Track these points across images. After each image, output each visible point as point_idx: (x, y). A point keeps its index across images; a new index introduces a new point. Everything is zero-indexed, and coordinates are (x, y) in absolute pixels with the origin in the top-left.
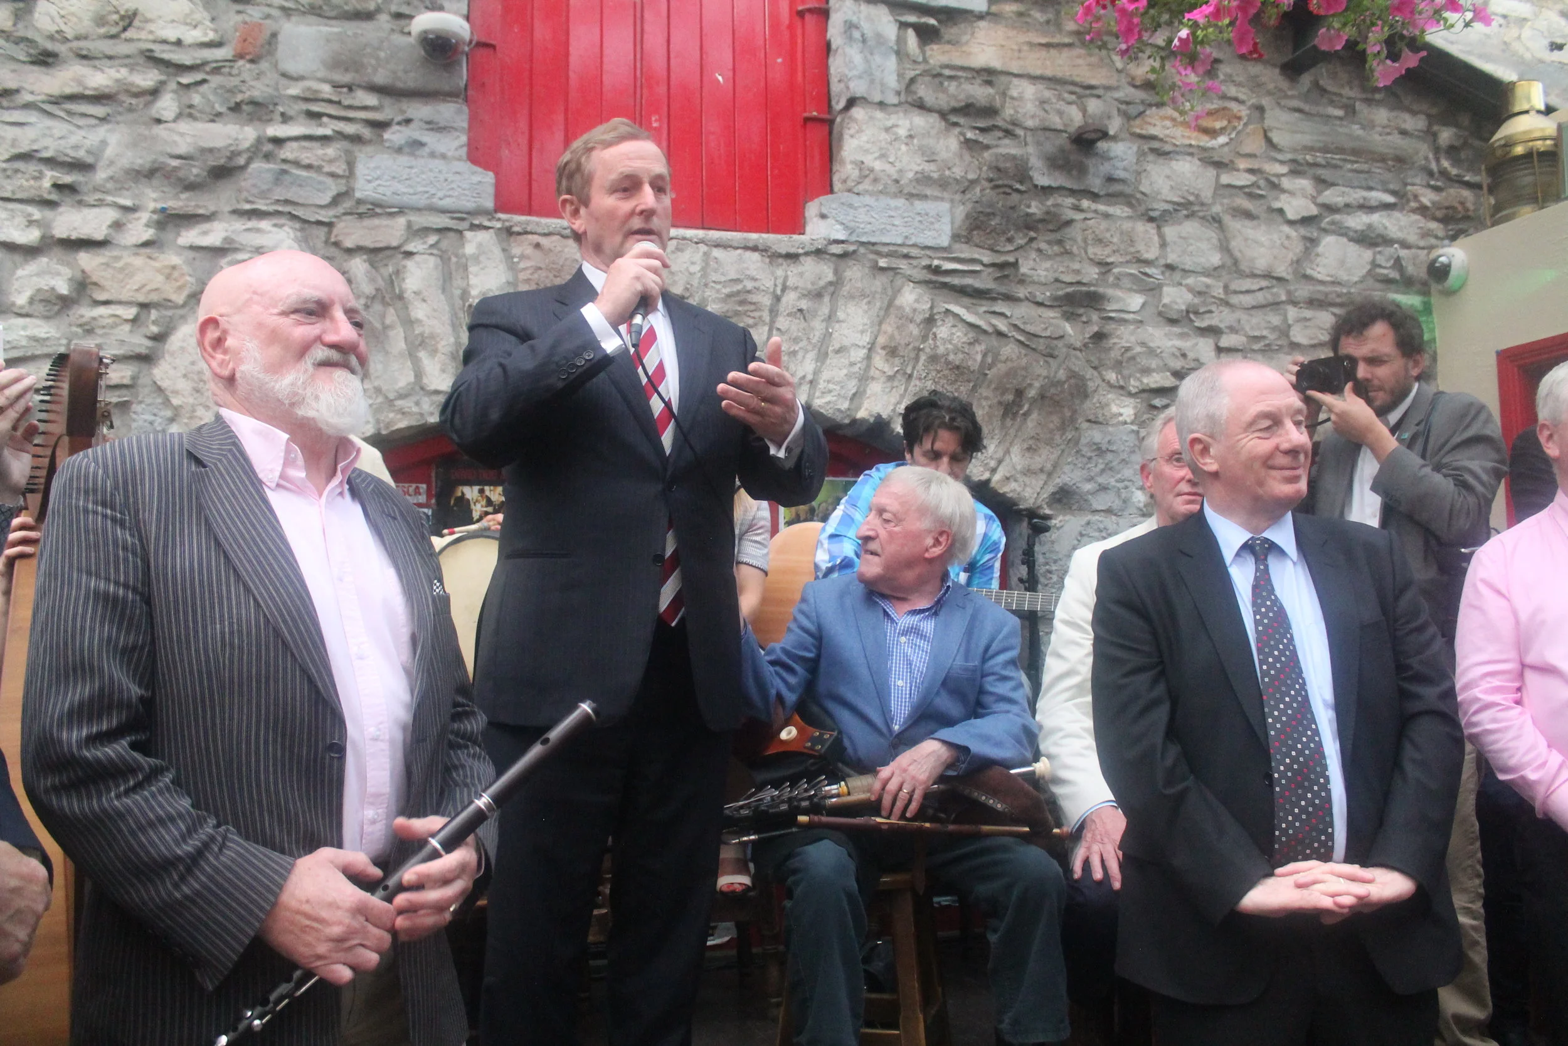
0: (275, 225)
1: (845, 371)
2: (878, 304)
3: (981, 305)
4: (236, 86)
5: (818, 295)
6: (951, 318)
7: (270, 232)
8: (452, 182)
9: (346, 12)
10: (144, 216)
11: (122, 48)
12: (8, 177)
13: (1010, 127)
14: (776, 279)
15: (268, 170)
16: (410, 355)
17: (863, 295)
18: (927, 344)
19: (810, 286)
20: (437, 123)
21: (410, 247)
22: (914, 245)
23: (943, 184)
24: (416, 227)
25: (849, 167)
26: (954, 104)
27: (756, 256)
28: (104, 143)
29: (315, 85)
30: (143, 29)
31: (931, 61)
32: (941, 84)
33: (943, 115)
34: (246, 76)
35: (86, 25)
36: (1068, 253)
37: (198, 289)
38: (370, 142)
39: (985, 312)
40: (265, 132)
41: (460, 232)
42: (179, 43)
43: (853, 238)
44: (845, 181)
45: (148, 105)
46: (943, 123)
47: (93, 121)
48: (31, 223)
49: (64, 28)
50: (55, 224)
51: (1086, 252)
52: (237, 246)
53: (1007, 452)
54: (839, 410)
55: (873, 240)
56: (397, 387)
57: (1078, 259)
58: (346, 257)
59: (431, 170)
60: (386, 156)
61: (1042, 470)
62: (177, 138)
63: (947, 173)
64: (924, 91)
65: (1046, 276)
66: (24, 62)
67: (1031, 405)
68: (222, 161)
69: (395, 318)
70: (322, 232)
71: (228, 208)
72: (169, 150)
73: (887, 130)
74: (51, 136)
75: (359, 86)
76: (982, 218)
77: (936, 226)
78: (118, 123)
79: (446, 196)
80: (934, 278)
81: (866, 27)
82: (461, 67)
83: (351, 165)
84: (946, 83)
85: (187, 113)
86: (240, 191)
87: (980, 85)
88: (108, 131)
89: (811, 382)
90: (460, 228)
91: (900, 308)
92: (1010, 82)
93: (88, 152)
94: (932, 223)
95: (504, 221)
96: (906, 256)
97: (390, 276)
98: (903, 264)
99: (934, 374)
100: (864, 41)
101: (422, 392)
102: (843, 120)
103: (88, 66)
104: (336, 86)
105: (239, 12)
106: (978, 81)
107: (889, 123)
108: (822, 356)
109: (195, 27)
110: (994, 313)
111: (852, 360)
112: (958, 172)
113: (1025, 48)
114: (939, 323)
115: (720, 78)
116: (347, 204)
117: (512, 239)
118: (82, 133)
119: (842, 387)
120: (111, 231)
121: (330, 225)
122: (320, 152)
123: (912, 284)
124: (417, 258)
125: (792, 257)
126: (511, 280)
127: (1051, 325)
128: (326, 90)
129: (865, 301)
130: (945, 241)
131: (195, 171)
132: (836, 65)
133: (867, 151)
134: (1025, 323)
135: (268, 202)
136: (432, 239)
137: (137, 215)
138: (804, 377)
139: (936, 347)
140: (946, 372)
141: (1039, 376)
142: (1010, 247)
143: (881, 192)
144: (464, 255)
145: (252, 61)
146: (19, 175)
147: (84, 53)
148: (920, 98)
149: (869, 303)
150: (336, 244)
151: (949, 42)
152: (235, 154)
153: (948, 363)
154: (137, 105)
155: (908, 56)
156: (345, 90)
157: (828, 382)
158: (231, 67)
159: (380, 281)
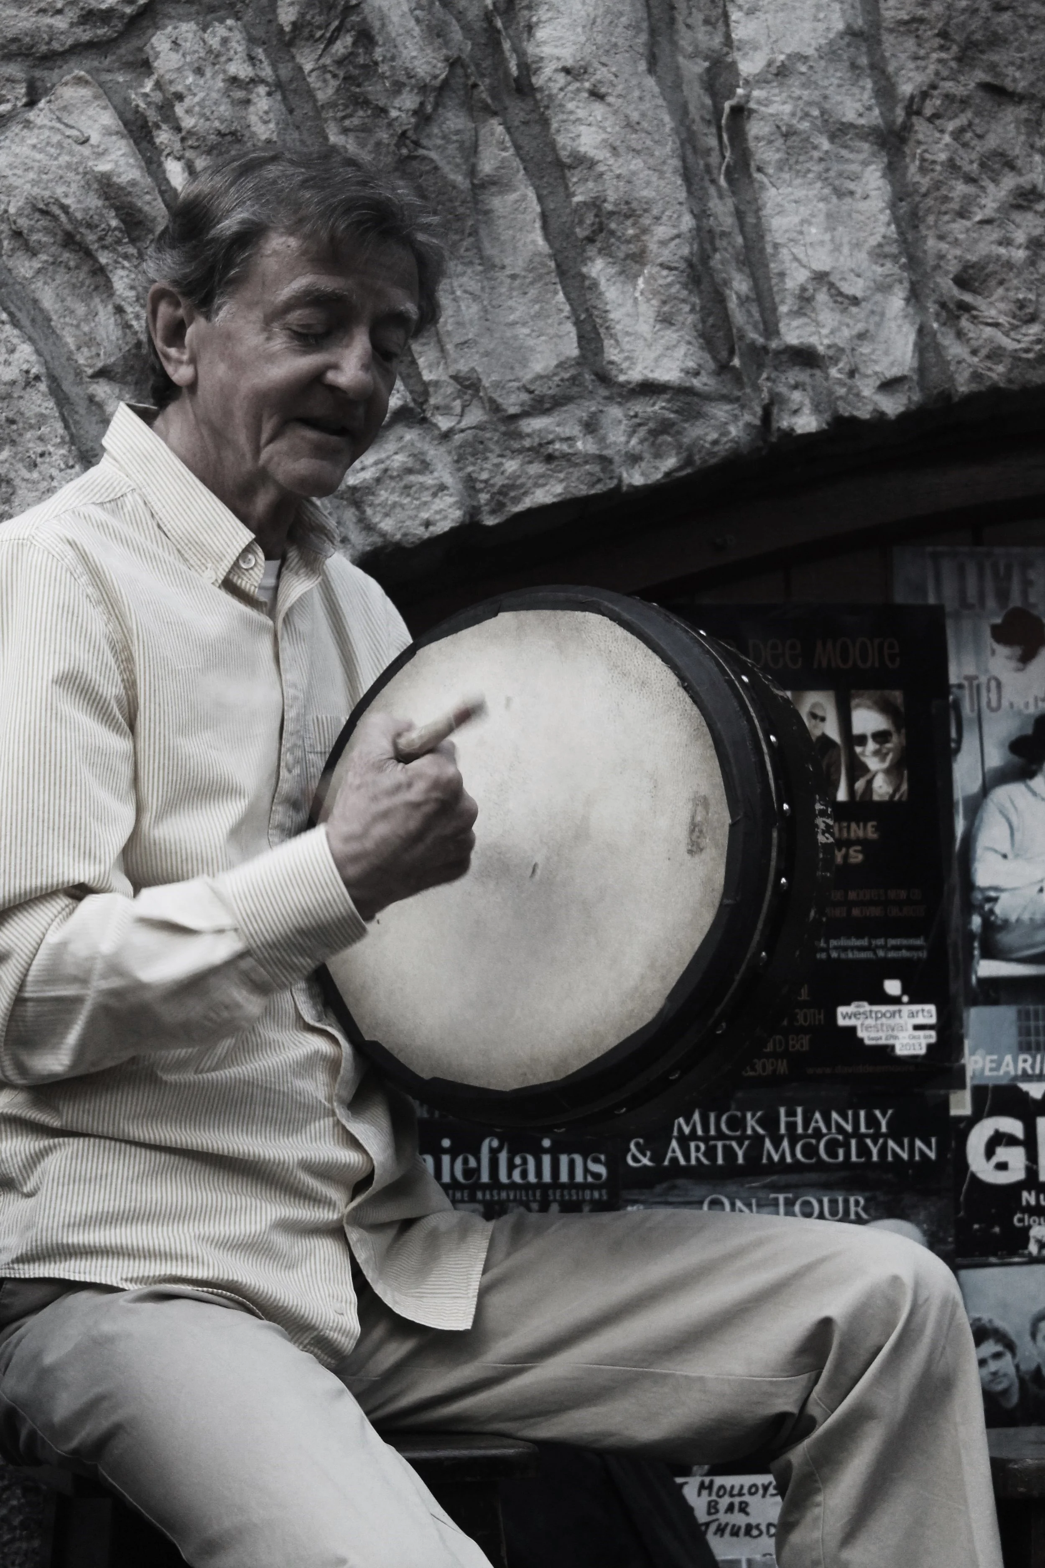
16: (562, 272)
56: (526, 376)
69: (509, 154)
97: (488, 17)
101: (604, 392)
126: (859, 23)
159: (457, 34)
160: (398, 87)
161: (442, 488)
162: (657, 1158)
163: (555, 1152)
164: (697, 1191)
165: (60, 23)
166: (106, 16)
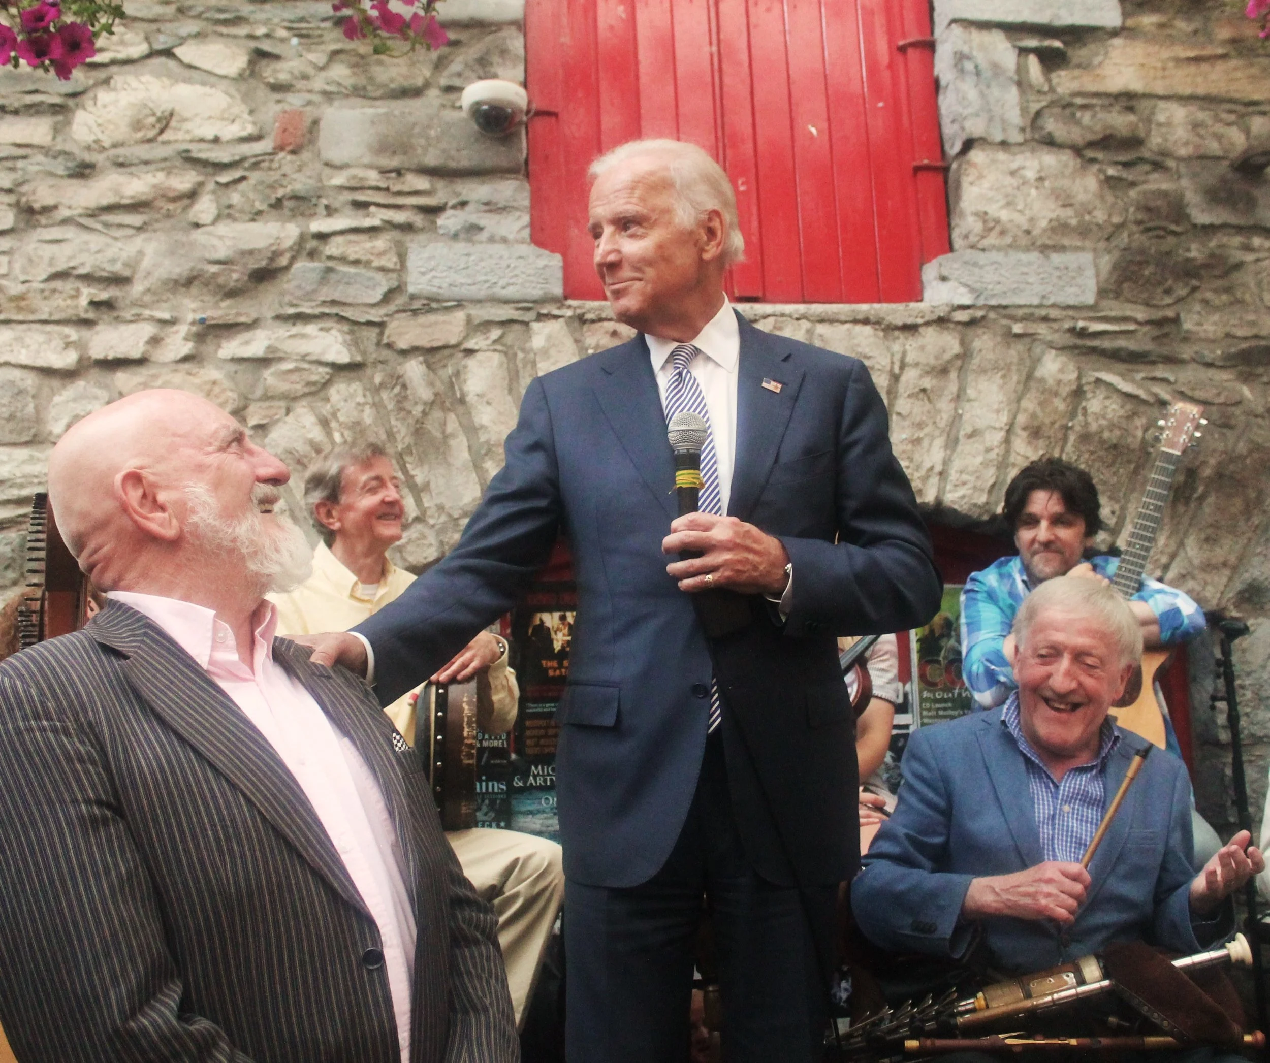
0: (321, 329)
1: (979, 459)
2: (1015, 378)
3: (1138, 371)
4: (276, 181)
5: (944, 371)
6: (1103, 388)
7: (316, 337)
8: (515, 268)
9: (393, 90)
10: (183, 329)
11: (159, 152)
12: (45, 298)
13: (1159, 158)
14: (892, 355)
15: (313, 270)
16: (475, 467)
17: (996, 368)
18: (1076, 421)
19: (932, 361)
20: (496, 204)
21: (470, 344)
22: (1053, 306)
23: (1084, 231)
24: (477, 321)
25: (971, 220)
26: (1090, 137)
27: (868, 329)
28: (141, 253)
29: (361, 173)
30: (179, 129)
31: (1060, 90)
32: (1073, 115)
33: (1077, 151)
34: (287, 169)
35: (122, 132)
36: (1240, 302)
37: (241, 404)
38: (422, 230)
39: (1144, 379)
40: (308, 227)
41: (526, 324)
42: (216, 140)
43: (981, 302)
44: (966, 237)
45: (186, 209)
46: (1079, 161)
47: (131, 232)
48: (67, 345)
49: (101, 136)
50: (91, 345)
51: (1262, 299)
52: (282, 355)
53: (1181, 545)
54: (975, 505)
55: (1004, 302)
56: (461, 504)
57: (1252, 308)
58: (401, 359)
59: (491, 257)
60: (441, 245)
61: (1225, 564)
62: (216, 242)
63: (1087, 218)
64: (1051, 125)
65: (1215, 331)
66: (62, 177)
67: (1207, 486)
68: (263, 263)
69: (457, 424)
70: (372, 334)
71: (270, 314)
72: (207, 256)
73: (1013, 173)
74: (88, 251)
75: (409, 170)
76: (1134, 268)
77: (1079, 281)
78: (155, 231)
79: (509, 285)
80: (1079, 342)
81: (980, 57)
82: (520, 139)
83: (402, 257)
84: (1079, 114)
85: (226, 214)
86: (283, 294)
87: (1119, 112)
88: (145, 240)
89: (941, 474)
90: (526, 319)
91: (1042, 380)
92: (1155, 107)
93: (126, 265)
94: (1074, 278)
95: (575, 308)
96: (1045, 319)
97: (450, 378)
98: (1042, 330)
99: (1086, 456)
100: (978, 73)
102: (960, 166)
103: (123, 174)
104: (384, 172)
105: (279, 101)
106: (1117, 108)
107: (1014, 166)
108: (952, 443)
109: (233, 121)
110: (1154, 379)
111: (988, 444)
112: (1100, 216)
113: (1171, 65)
114: (1089, 395)
115: (814, 131)
116: (400, 301)
117: (586, 327)
118: (119, 244)
119: (978, 478)
120: (148, 347)
121: (381, 325)
122: (368, 245)
123: (1053, 352)
124: (479, 356)
125: (910, 329)
127: (1225, 388)
128: (373, 177)
129: (1000, 374)
130: (1090, 298)
131: (235, 276)
132: (947, 104)
133: (990, 200)
134: (1193, 389)
135: (314, 304)
136: (495, 333)
137: (175, 328)
138: (932, 468)
139: (1087, 424)
140: (1102, 453)
141: (1214, 451)
142: (1168, 300)
143: (1010, 246)
144: (532, 350)
145: (293, 152)
146: (57, 295)
147: (121, 160)
148: (1050, 134)
149: (1004, 377)
150: (389, 346)
151: (1079, 66)
152: (276, 255)
153: (1102, 442)
154: (175, 210)
155: (1031, 86)
156: (393, 175)
157: (961, 472)
158: (272, 161)
159: (438, 384)
160: (416, 403)
161: (431, 545)
162: (525, 783)
163: (487, 781)
164: (540, 794)
165: (298, 387)
166: (314, 384)
